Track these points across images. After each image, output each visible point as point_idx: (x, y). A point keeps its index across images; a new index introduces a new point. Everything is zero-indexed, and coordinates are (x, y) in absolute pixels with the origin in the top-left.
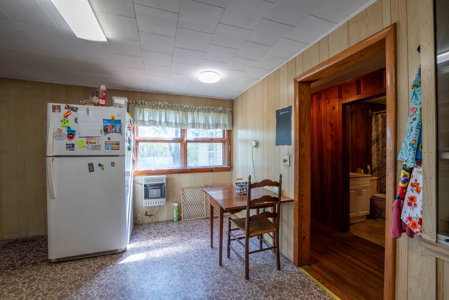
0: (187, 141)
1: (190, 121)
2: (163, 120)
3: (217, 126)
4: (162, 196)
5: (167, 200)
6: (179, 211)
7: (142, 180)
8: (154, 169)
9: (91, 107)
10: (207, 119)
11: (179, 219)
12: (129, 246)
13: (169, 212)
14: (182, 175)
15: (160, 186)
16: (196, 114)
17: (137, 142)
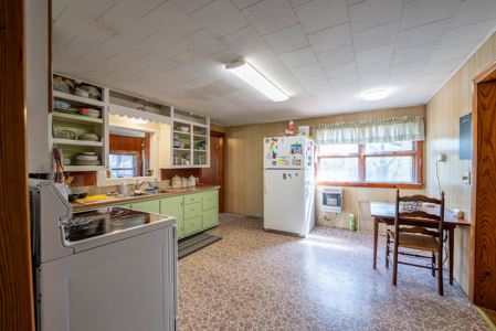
0: (365, 156)
1: (367, 136)
2: (340, 138)
3: (401, 138)
4: (338, 205)
5: (343, 209)
6: (355, 221)
7: (321, 189)
8: (332, 181)
9: (285, 138)
10: (387, 131)
11: (355, 229)
12: (307, 236)
13: (346, 220)
14: (359, 189)
15: (337, 196)
16: (374, 129)
17: (319, 158)
